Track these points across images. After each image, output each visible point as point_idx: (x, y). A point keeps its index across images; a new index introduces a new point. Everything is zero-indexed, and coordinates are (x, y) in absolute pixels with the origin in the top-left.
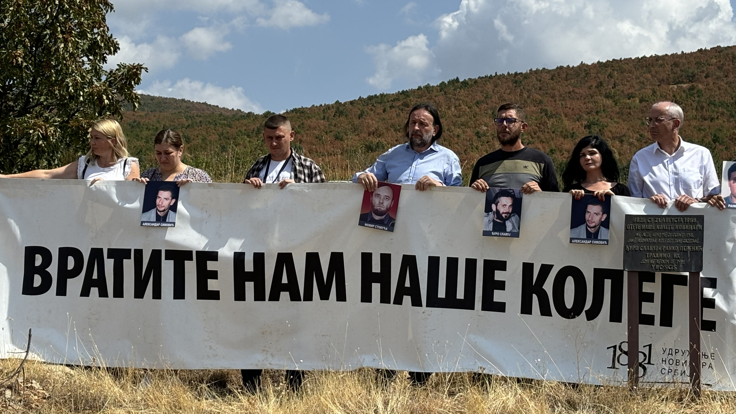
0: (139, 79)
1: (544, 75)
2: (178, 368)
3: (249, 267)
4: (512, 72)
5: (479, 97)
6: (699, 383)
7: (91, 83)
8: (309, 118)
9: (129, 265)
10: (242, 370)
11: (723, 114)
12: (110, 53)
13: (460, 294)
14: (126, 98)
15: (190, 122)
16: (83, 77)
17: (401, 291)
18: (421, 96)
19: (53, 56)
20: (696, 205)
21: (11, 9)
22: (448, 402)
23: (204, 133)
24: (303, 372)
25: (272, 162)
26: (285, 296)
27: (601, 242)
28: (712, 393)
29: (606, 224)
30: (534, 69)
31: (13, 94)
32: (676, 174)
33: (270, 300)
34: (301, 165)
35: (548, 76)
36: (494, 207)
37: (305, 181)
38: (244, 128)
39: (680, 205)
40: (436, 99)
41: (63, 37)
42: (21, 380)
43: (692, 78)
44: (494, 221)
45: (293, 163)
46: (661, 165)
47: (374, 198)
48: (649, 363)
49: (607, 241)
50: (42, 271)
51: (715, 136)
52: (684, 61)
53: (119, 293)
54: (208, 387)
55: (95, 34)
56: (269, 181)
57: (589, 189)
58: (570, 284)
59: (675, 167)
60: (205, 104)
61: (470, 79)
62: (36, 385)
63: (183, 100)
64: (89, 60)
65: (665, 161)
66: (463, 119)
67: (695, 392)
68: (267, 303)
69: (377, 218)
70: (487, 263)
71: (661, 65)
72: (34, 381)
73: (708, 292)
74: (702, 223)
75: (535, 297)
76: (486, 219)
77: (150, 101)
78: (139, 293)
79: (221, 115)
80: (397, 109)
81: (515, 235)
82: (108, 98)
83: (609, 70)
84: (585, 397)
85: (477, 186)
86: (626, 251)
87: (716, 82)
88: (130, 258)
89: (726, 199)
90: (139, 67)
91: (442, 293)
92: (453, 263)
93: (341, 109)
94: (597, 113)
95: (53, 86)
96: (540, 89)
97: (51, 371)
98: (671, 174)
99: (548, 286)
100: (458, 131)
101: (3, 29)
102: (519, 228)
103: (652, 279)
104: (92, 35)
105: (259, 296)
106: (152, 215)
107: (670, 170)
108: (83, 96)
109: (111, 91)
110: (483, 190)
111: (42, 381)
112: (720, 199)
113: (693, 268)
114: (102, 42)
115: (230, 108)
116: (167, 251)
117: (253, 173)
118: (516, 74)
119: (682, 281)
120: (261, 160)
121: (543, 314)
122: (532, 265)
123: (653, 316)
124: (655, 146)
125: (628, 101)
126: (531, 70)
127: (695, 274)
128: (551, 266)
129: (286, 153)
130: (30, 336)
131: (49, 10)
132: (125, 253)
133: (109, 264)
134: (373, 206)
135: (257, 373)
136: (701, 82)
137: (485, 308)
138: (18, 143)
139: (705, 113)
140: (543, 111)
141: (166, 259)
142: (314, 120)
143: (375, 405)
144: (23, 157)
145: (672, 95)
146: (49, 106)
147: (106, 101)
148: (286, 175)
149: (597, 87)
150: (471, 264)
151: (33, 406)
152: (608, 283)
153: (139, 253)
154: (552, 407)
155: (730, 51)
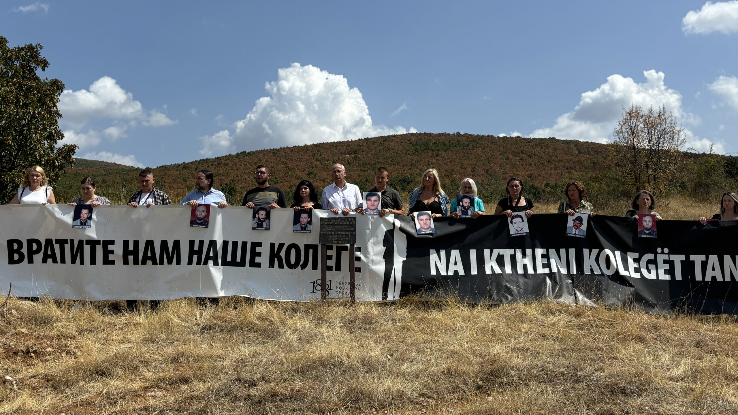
0: (75, 152)
1: (287, 150)
2: (93, 300)
3: (131, 248)
4: (272, 148)
5: (256, 160)
6: (354, 297)
7: (48, 155)
8: (169, 170)
9: (67, 247)
10: (127, 301)
11: (369, 168)
12: (59, 139)
13: (238, 259)
14: (67, 162)
15: (106, 172)
16: (44, 151)
17: (208, 258)
18: (227, 160)
19: (28, 140)
20: (352, 213)
21: (6, 116)
22: (233, 312)
23: (114, 178)
24: (159, 301)
25: (143, 194)
26: (149, 262)
27: (308, 232)
28: (360, 302)
29: (310, 223)
30: (282, 147)
31: (6, 160)
32: (343, 197)
33: (142, 264)
34: (158, 195)
35: (289, 151)
36: (257, 215)
37: (160, 203)
38: (135, 175)
39: (344, 213)
40: (235, 161)
41: (34, 131)
42: (5, 310)
43: (356, 152)
44: (257, 222)
45: (154, 194)
46: (337, 193)
47: (197, 212)
48: (330, 289)
49: (311, 231)
50: (18, 251)
51: (366, 179)
52: (352, 144)
53: (63, 261)
54: (109, 309)
55: (51, 129)
56: (141, 204)
57: (303, 205)
58: (293, 252)
59: (343, 194)
60: (114, 163)
61: (251, 152)
62: (14, 312)
63: (103, 162)
64: (48, 142)
65: (339, 192)
66: (248, 171)
67: (352, 302)
68: (140, 266)
69: (199, 222)
70: (252, 243)
71: (342, 146)
72: (12, 310)
73: (358, 254)
74: (356, 221)
75: (276, 260)
76: (254, 222)
77: (85, 162)
78: (73, 262)
79: (123, 169)
80: (215, 166)
81: (268, 229)
82: (58, 162)
83: (318, 148)
84: (301, 306)
85: (249, 206)
86: (320, 235)
87: (367, 154)
88: (68, 244)
89: (365, 209)
90: (74, 146)
91: (229, 259)
92: (235, 244)
93: (186, 166)
94: (313, 168)
95: (28, 156)
96: (285, 157)
97: (22, 304)
98: (341, 198)
99: (283, 254)
100: (246, 177)
101: (1, 127)
102: (269, 226)
103: (331, 248)
104: (49, 130)
105: (136, 262)
106: (78, 222)
107: (341, 196)
108: (44, 161)
109: (59, 158)
110: (251, 208)
111: (17, 310)
112: (362, 210)
113: (351, 242)
114: (55, 133)
115: (128, 166)
116: (86, 241)
117: (132, 200)
118: (274, 149)
119: (346, 249)
120: (137, 193)
121: (280, 267)
122: (274, 244)
123: (332, 266)
124: (334, 184)
125: (327, 163)
126: (281, 147)
127: (352, 245)
128: (284, 244)
129: (150, 189)
130: (11, 286)
131: (27, 117)
132: (65, 241)
133: (57, 247)
134: (196, 216)
135: (135, 302)
136: (360, 154)
137: (251, 266)
138: (7, 185)
139: (362, 169)
140: (286, 167)
141: (86, 244)
142: (172, 171)
143: (196, 316)
144: (10, 193)
145: (347, 159)
146: (25, 166)
147: (57, 164)
148: (150, 200)
149: (312, 156)
150: (244, 244)
151: (12, 323)
152: (311, 251)
153: (72, 241)
154: (285, 312)
155: (373, 140)
